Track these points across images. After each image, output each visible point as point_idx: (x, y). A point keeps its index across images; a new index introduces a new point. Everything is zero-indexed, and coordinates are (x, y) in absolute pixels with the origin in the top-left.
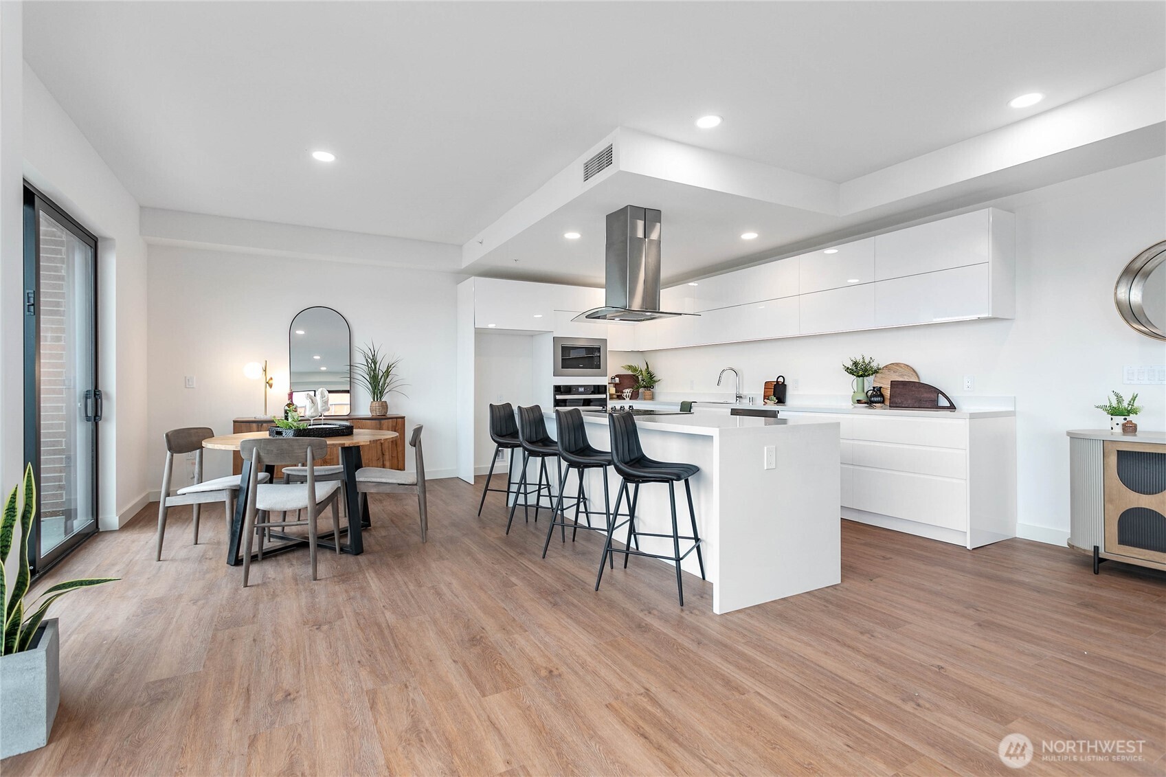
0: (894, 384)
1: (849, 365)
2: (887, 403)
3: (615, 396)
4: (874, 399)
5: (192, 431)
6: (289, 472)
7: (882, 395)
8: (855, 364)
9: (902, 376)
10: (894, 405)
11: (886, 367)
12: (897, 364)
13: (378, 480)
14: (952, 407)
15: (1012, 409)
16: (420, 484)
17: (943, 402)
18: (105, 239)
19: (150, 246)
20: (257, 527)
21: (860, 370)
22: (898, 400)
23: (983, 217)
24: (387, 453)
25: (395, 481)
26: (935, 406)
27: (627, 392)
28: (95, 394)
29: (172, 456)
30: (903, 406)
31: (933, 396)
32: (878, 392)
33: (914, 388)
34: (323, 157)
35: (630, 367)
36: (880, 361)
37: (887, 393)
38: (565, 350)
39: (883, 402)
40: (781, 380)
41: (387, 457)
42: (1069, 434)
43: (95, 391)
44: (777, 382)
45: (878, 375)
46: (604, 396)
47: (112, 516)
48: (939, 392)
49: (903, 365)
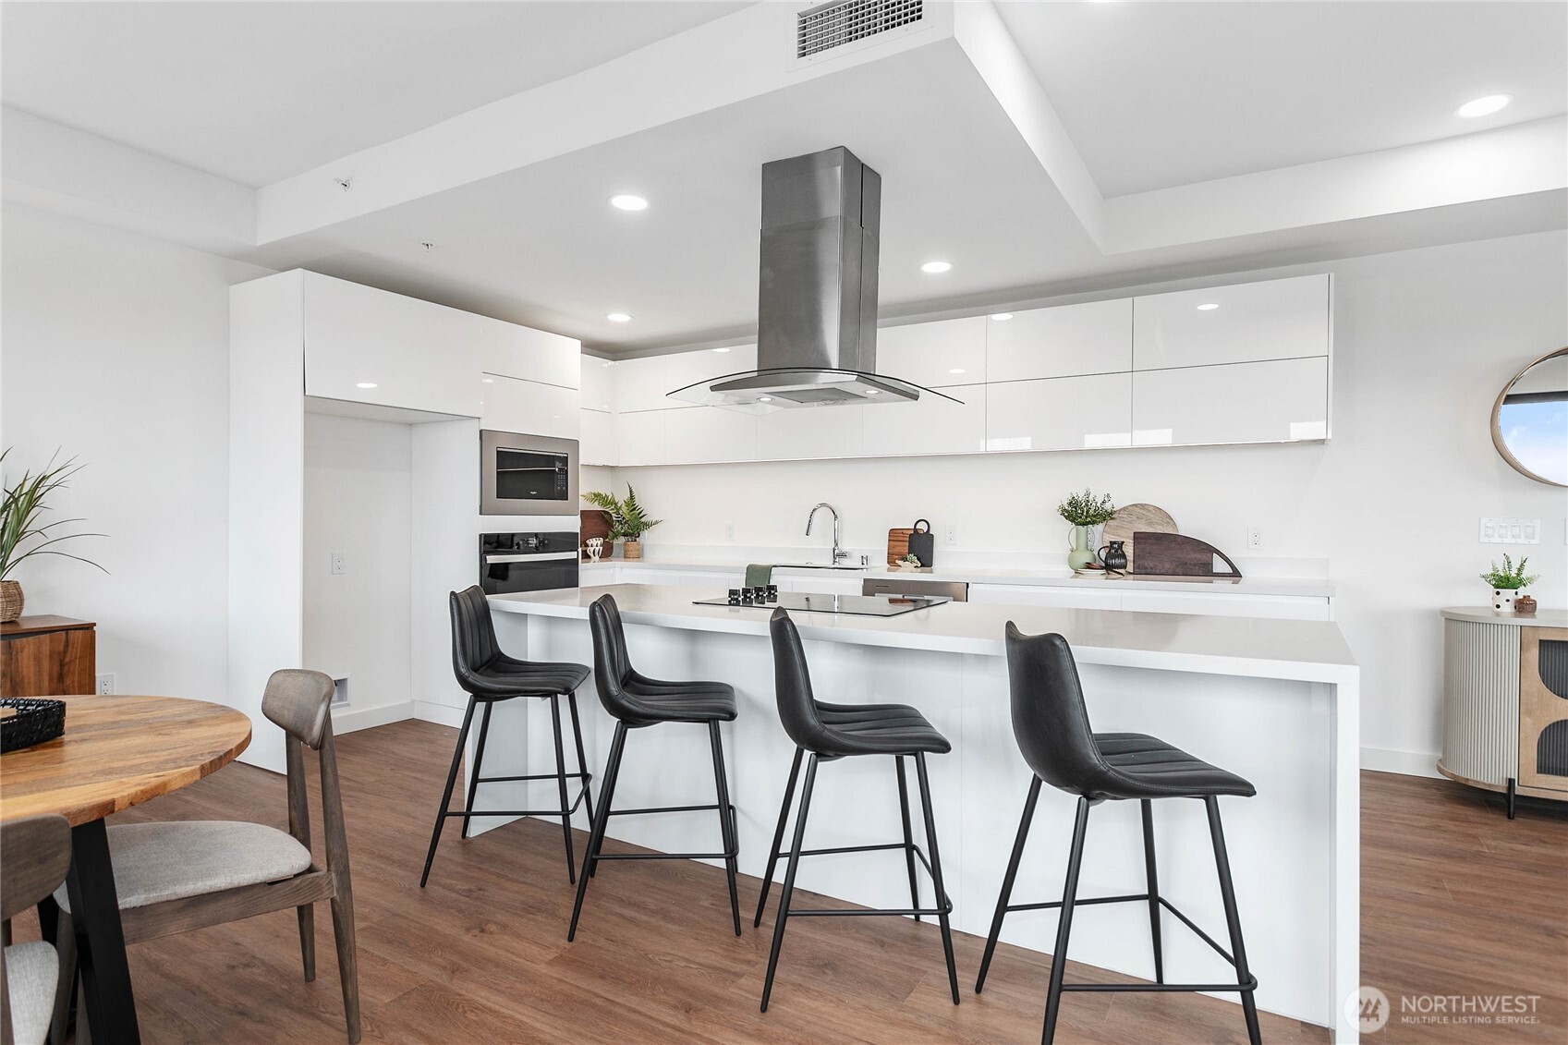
0: (1139, 538)
1: (1063, 503)
2: (1130, 568)
4: (1111, 562)
7: (1122, 555)
8: (1074, 503)
9: (1151, 524)
10: (1144, 571)
11: (1124, 509)
12: (1143, 506)
14: (1236, 574)
17: (1219, 566)
21: (1080, 514)
22: (1149, 563)
26: (1205, 571)
27: (596, 544)
30: (1158, 572)
31: (1203, 557)
32: (1115, 550)
33: (1173, 545)
37: (1129, 550)
38: (502, 456)
39: (1125, 567)
40: (922, 526)
42: (1443, 613)
44: (915, 529)
45: (1111, 522)
46: (572, 555)
48: (1212, 550)
49: (1151, 508)
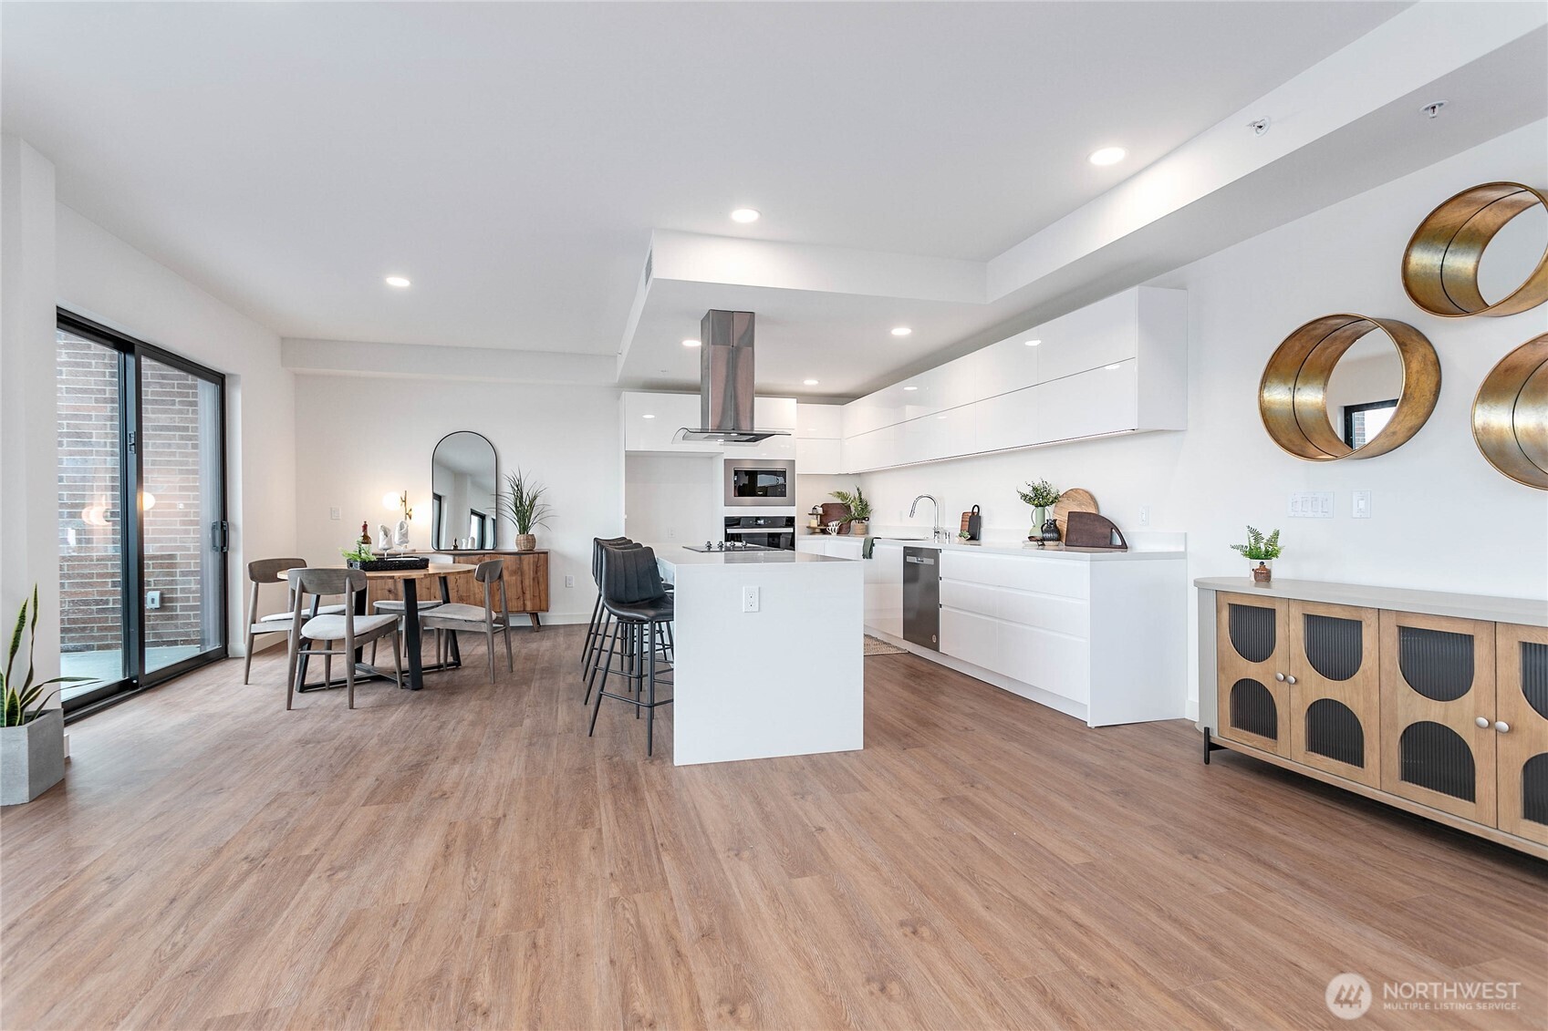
0: (1071, 516)
1: (1028, 491)
2: (1063, 541)
3: (818, 530)
4: (1051, 534)
5: (282, 562)
6: (378, 606)
7: (1057, 531)
8: (1035, 489)
9: (1080, 505)
10: (1070, 544)
11: (1065, 493)
12: (1077, 490)
13: (449, 616)
14: (1124, 546)
15: (1182, 549)
16: (488, 622)
17: (1116, 540)
18: (231, 375)
19: (296, 375)
20: (301, 654)
21: (1040, 498)
22: (1075, 538)
23: (1130, 296)
24: (528, 592)
25: (461, 617)
26: (1110, 545)
27: (833, 525)
28: (222, 526)
29: (257, 585)
30: (1078, 543)
31: (1107, 532)
32: (1055, 526)
33: (1091, 522)
34: (398, 282)
35: (840, 494)
36: (1059, 485)
37: (1064, 528)
38: (741, 474)
39: (1059, 539)
40: (976, 510)
41: (528, 596)
43: (222, 523)
44: (973, 513)
45: (1057, 504)
46: (788, 530)
47: (239, 644)
48: (1112, 526)
49: (1081, 492)
